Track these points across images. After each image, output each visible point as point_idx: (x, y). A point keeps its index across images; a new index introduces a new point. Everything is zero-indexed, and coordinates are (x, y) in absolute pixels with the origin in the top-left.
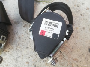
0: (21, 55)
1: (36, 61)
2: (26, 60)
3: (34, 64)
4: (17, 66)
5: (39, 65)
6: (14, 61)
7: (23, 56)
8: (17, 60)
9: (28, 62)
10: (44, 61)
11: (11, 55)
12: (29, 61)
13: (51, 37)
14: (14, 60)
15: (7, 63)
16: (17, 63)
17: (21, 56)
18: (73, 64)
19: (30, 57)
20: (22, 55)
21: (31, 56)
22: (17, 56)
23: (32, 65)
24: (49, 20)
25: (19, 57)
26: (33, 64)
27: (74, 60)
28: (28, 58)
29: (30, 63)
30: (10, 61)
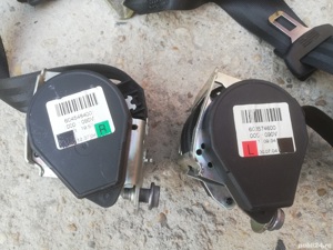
0: (60, 198)
1: (99, 230)
2: (71, 219)
3: (92, 237)
4: (39, 226)
5: (106, 243)
6: (35, 210)
8: (44, 211)
9: (74, 225)
10: (121, 238)
11: (32, 188)
12: (77, 224)
13: (278, 153)
14: (37, 207)
15: (13, 210)
16: (42, 218)
17: (61, 201)
19: (85, 211)
20: (63, 199)
21: (89, 209)
22: (49, 199)
23: (85, 238)
24: (251, 108)
25: (53, 202)
26: (88, 236)
28: (77, 213)
29: (81, 229)
30: (23, 205)
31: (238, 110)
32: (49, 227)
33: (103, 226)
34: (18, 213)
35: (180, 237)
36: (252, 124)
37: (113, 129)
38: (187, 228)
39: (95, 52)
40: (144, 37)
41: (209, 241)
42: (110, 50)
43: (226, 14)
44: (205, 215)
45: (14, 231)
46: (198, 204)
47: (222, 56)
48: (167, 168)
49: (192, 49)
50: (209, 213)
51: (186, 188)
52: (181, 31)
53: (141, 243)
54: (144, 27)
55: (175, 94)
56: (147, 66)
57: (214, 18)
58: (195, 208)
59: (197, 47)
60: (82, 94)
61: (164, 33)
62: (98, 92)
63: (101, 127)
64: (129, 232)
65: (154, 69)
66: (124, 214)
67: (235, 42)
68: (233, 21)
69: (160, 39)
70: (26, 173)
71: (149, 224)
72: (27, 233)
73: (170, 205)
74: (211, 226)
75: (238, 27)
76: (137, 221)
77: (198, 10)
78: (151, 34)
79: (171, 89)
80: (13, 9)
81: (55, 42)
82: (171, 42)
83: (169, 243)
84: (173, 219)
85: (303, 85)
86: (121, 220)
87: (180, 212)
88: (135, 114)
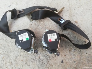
1: (27, 61)
2: (22, 59)
5: (29, 63)
7: (20, 56)
8: (16, 58)
11: (14, 53)
13: (55, 41)
18: (49, 68)
21: (25, 57)
22: (17, 55)
27: (50, 65)
29: (24, 61)
30: (12, 57)
31: (48, 35)
32: (17, 61)
33: (28, 60)
34: (11, 59)
35: (43, 61)
36: (51, 37)
37: (29, 39)
38: (44, 59)
39: (26, 27)
40: (35, 24)
41: (48, 61)
42: (29, 27)
43: (50, 19)
44: (47, 56)
45: (10, 62)
46: (46, 54)
47: (50, 27)
48: (40, 48)
49: (44, 26)
50: (48, 56)
51: (44, 52)
52: (42, 23)
53: (35, 63)
54: (35, 22)
55: (41, 34)
56: (36, 29)
57: (48, 20)
58: (46, 55)
59: (45, 25)
60: (24, 34)
61: (39, 23)
62: (27, 33)
63: (27, 39)
64: (33, 61)
65: (37, 30)
66: (32, 57)
67: (52, 24)
68: (52, 20)
69: (38, 24)
70: (13, 51)
71: (37, 59)
72: (13, 62)
73: (41, 55)
74: (49, 58)
75: (53, 21)
76: (35, 58)
77: (45, 19)
78: (36, 23)
79: (40, 33)
80: (10, 20)
81: (18, 26)
82: (40, 25)
83: (41, 62)
84: (41, 57)
85: (65, 31)
86: (31, 58)
87: (43, 56)
88: (33, 37)
